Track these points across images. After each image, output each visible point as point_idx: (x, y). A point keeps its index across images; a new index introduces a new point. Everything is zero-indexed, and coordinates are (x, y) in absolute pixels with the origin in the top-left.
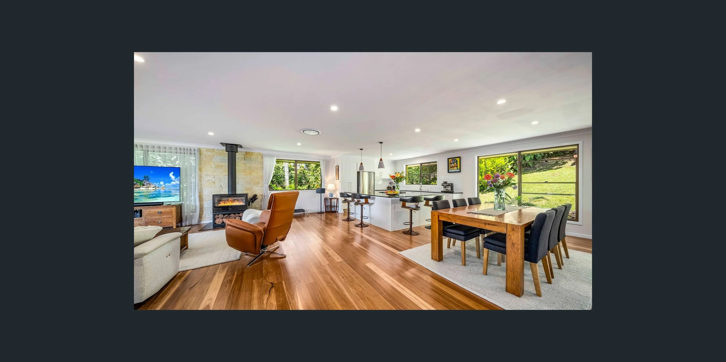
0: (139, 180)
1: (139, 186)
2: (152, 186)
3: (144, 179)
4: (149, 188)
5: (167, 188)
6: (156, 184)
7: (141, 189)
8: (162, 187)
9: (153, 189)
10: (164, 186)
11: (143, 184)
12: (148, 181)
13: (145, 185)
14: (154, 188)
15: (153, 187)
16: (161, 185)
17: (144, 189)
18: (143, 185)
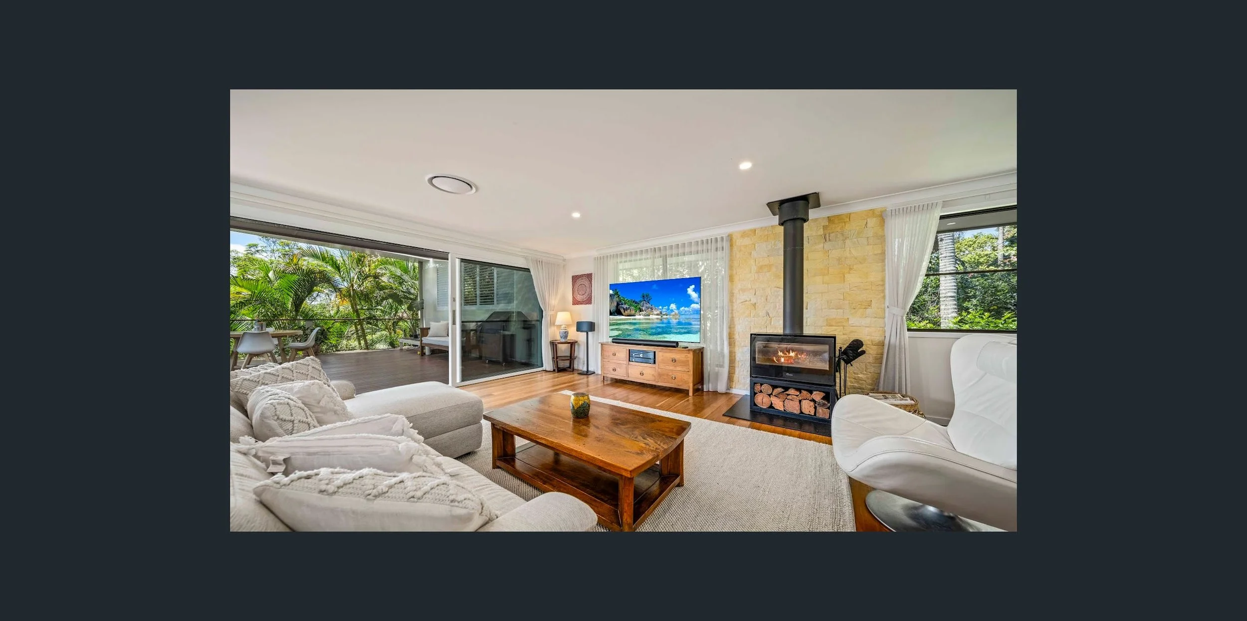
0: (634, 302)
1: (633, 312)
2: (655, 313)
3: (642, 299)
4: (651, 317)
5: (683, 316)
6: (662, 309)
7: (637, 317)
8: (674, 313)
9: (657, 319)
10: (677, 312)
11: (640, 308)
12: (648, 302)
13: (643, 311)
14: (659, 317)
15: (658, 315)
16: (672, 311)
17: (642, 317)
18: (641, 310)
